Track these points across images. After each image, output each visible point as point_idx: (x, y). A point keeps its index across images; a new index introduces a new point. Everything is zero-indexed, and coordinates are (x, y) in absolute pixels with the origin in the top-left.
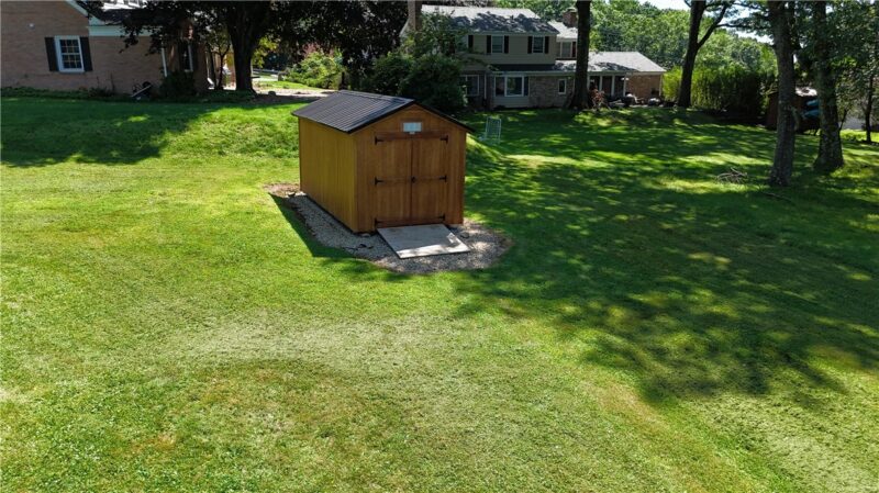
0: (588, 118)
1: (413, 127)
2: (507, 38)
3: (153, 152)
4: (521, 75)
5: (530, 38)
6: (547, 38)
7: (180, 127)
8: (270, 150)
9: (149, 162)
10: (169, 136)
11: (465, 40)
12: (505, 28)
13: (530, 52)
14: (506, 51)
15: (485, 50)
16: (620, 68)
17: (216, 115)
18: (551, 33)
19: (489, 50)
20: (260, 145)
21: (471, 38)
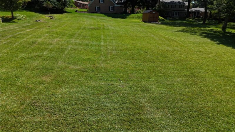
0: (188, 19)
1: (154, 12)
2: (175, 6)
3: (126, 18)
4: (178, 12)
5: (180, 6)
6: (183, 5)
7: (128, 16)
8: (138, 18)
9: (126, 19)
10: (127, 17)
11: (167, 6)
12: (175, 4)
13: (180, 8)
14: (175, 8)
15: (171, 7)
16: (198, 10)
17: (132, 15)
18: (184, 4)
19: (172, 8)
20: (137, 18)
21: (168, 6)
